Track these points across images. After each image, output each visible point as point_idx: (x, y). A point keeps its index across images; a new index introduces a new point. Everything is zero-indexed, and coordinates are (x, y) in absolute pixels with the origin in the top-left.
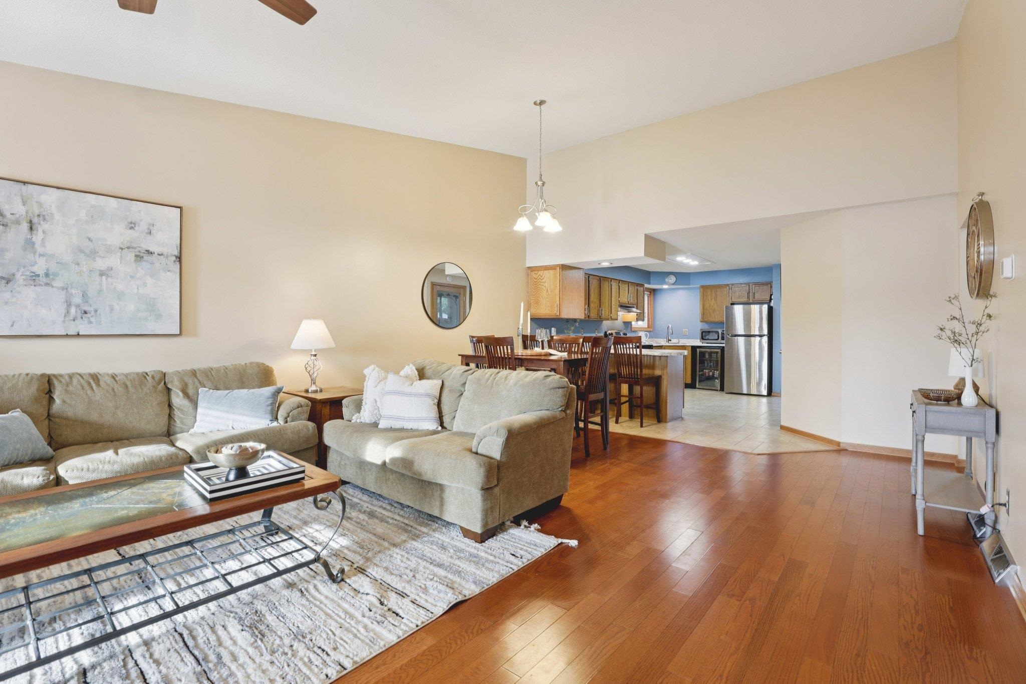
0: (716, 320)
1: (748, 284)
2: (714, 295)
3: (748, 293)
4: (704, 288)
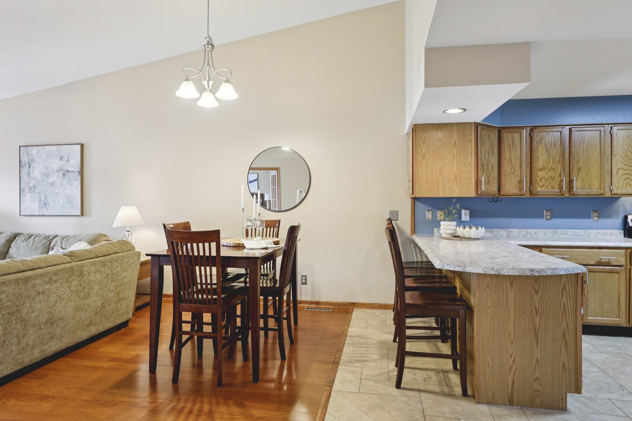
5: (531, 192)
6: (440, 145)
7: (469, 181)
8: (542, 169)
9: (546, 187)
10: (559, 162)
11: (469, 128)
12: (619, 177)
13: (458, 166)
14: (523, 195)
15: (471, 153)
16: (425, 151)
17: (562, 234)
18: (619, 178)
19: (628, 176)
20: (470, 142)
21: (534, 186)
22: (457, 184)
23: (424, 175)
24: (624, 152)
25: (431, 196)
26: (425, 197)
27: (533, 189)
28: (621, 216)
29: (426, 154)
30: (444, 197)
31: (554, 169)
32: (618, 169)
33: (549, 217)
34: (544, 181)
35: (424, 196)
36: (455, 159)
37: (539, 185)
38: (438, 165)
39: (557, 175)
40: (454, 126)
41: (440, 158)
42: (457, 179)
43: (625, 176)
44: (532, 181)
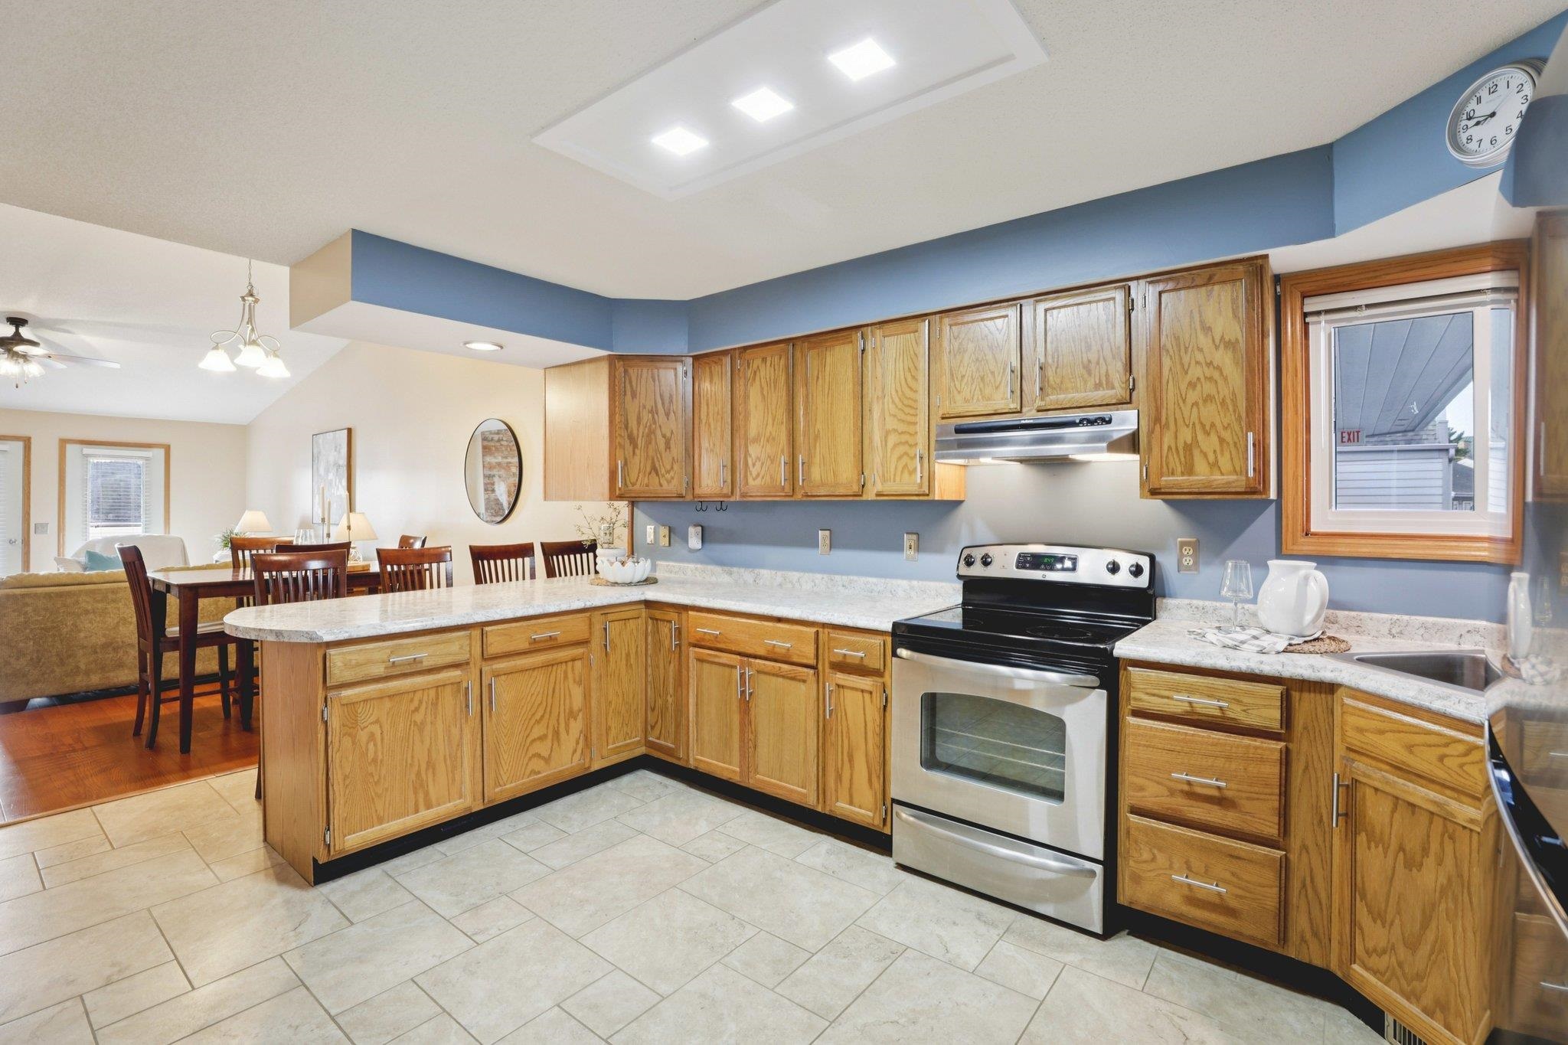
7: (603, 471)
8: (756, 440)
9: (763, 477)
12: (889, 450)
13: (590, 443)
14: (723, 496)
15: (605, 416)
18: (889, 454)
19: (906, 448)
20: (604, 394)
22: (589, 475)
24: (899, 390)
31: (774, 439)
32: (887, 432)
34: (758, 464)
36: (587, 429)
38: (569, 442)
40: (585, 366)
42: (590, 468)
43: (902, 449)
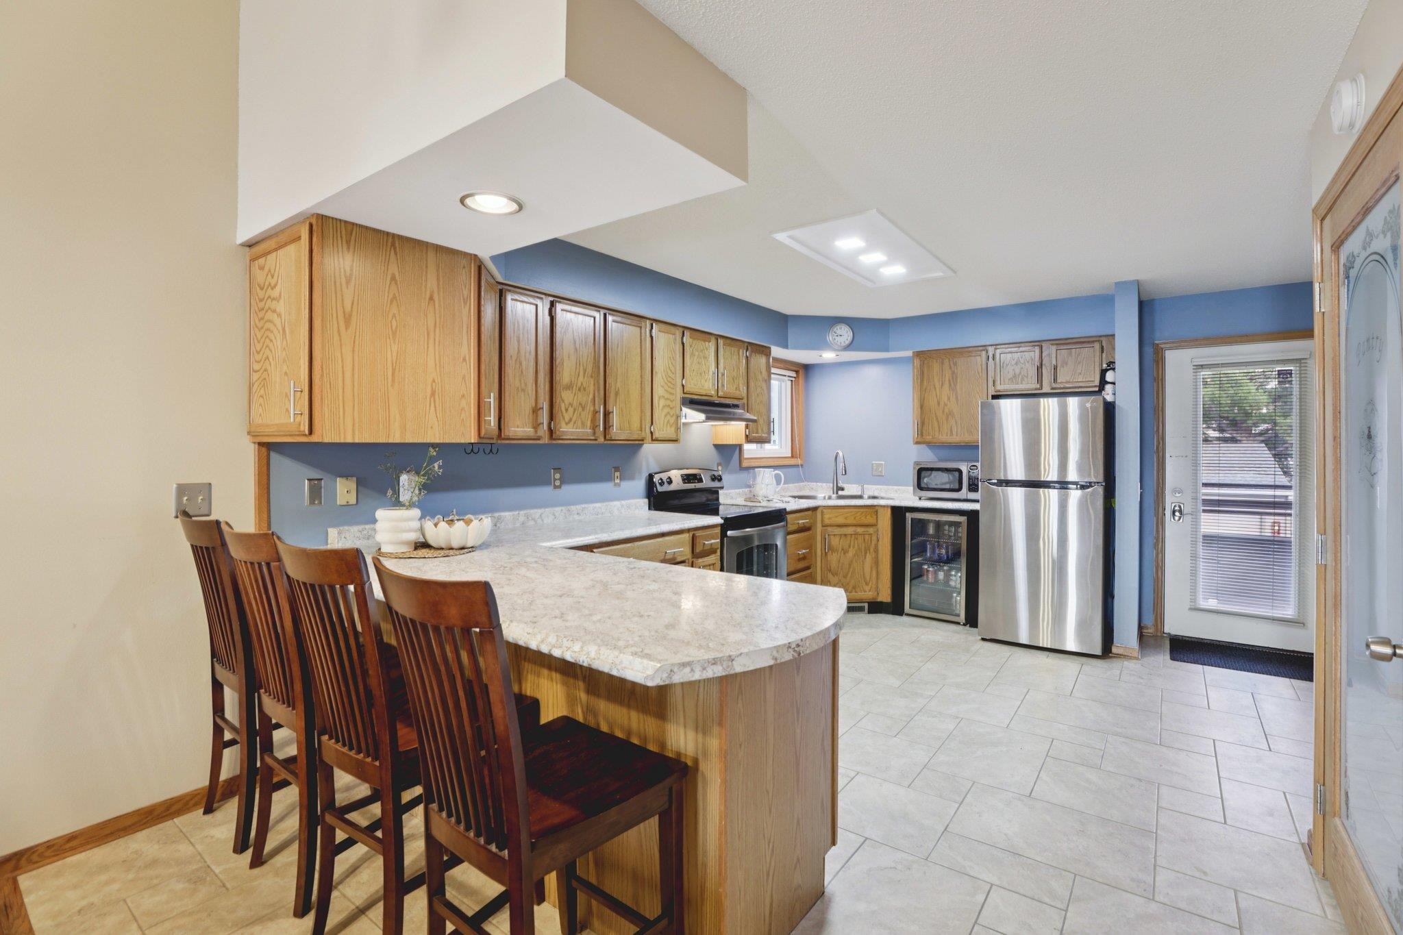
0: (955, 439)
1: (1039, 344)
2: (948, 374)
3: (1040, 368)
4: (923, 357)
5: (551, 432)
6: (394, 294)
7: (463, 403)
8: (569, 387)
9: (575, 423)
10: (592, 377)
11: (464, 267)
12: (660, 410)
13: (437, 362)
14: (539, 440)
15: (467, 332)
16: (353, 304)
17: (578, 514)
18: (660, 413)
19: (669, 409)
20: (465, 303)
21: (557, 421)
22: (435, 407)
23: (348, 375)
25: (368, 441)
26: (353, 444)
27: (555, 427)
28: (645, 475)
29: (354, 313)
30: (402, 441)
31: (584, 389)
32: (658, 397)
33: (558, 483)
34: (571, 410)
35: (349, 440)
36: (431, 341)
37: (564, 419)
38: (389, 353)
39: (590, 400)
40: (429, 253)
41: (394, 333)
42: (437, 397)
44: (554, 409)
